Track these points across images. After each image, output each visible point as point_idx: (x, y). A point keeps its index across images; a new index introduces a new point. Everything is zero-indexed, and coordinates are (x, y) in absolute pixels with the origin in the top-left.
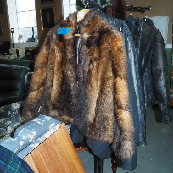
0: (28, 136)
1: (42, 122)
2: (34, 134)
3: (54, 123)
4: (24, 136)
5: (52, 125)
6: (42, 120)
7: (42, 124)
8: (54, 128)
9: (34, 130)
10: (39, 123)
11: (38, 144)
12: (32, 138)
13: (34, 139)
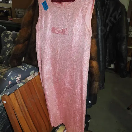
0: (15, 77)
1: (25, 68)
2: (19, 77)
3: (34, 71)
4: (12, 77)
5: (33, 72)
6: (25, 67)
7: (26, 70)
8: (34, 75)
9: (20, 74)
10: (23, 69)
11: (23, 84)
12: (18, 80)
13: (19, 81)
